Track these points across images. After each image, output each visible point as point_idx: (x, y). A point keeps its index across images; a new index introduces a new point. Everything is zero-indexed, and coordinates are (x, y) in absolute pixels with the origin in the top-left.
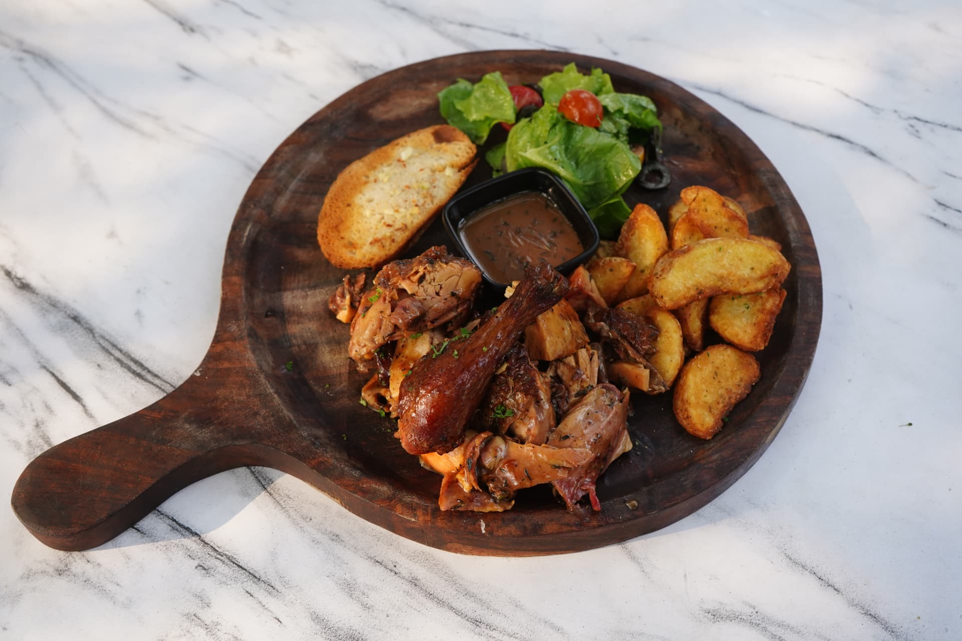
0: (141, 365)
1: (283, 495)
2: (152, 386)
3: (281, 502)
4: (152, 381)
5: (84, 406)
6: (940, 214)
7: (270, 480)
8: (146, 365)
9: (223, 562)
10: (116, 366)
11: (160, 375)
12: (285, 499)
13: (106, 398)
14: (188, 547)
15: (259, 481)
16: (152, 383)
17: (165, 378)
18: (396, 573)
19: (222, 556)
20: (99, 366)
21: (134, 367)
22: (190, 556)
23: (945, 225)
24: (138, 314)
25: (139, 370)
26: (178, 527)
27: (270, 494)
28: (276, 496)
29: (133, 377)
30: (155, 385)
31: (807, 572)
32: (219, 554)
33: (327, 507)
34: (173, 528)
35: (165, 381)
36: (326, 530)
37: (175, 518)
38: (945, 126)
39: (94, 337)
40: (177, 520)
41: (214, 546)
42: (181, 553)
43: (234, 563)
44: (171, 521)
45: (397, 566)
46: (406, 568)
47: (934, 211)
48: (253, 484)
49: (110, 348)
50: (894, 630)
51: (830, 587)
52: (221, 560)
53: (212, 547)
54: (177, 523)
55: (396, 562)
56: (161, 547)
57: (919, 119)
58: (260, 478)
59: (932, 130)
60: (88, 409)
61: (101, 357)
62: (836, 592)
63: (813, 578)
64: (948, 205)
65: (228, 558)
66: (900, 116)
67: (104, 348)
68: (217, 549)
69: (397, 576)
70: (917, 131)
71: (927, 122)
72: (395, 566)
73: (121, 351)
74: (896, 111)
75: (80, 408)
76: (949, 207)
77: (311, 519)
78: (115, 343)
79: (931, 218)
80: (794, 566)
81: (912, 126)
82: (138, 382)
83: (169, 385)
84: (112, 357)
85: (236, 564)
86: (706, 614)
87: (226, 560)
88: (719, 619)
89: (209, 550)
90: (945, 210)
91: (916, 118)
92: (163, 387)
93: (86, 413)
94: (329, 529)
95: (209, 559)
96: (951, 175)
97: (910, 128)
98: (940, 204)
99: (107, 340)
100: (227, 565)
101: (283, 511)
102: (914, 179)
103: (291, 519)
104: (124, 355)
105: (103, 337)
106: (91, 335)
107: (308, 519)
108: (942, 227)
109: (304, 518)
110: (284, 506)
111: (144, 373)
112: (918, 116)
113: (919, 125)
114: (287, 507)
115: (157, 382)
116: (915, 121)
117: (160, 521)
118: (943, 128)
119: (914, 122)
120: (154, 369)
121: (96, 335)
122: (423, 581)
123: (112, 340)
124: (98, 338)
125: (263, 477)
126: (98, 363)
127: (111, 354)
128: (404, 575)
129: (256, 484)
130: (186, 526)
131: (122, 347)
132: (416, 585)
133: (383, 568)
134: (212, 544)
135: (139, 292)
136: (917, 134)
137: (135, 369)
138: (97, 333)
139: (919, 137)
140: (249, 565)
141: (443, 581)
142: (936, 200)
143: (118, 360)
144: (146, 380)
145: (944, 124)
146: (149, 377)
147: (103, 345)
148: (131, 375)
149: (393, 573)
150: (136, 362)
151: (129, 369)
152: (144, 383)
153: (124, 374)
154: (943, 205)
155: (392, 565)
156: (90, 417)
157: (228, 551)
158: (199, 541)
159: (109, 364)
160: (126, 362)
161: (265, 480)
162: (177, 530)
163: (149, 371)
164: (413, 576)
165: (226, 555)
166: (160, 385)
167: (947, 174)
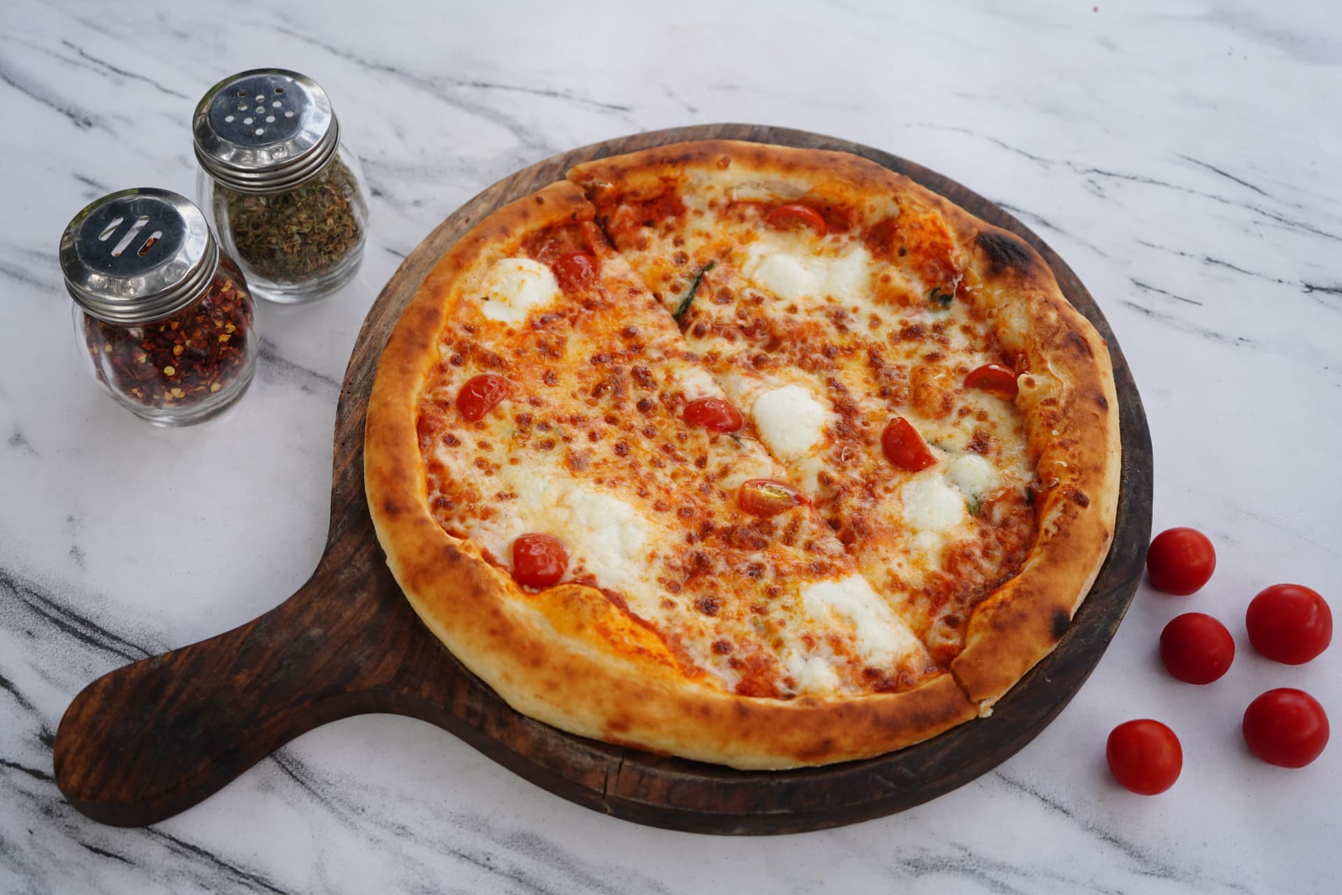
0: (91, 625)
1: (319, 782)
2: (111, 654)
3: (319, 792)
4: (110, 645)
5: (17, 694)
6: (1139, 298)
7: (299, 763)
8: (98, 624)
9: (251, 887)
10: (55, 630)
11: (121, 636)
12: (325, 786)
13: (47, 678)
14: (199, 873)
15: (284, 766)
16: (112, 650)
17: (128, 639)
18: (491, 869)
19: (247, 879)
20: (29, 633)
21: (82, 629)
22: (203, 886)
23: (1147, 312)
24: (75, 551)
25: (89, 633)
26: (179, 847)
27: (302, 783)
28: (310, 784)
29: (83, 644)
30: (115, 651)
31: (1026, 794)
32: (243, 876)
33: (383, 789)
34: (174, 850)
35: (129, 644)
36: (387, 822)
37: (173, 835)
38: (1134, 179)
39: (16, 592)
40: (177, 838)
41: (235, 867)
42: (189, 883)
43: (266, 886)
44: (168, 840)
45: (492, 859)
46: (504, 860)
47: (1132, 294)
48: (275, 773)
49: (41, 605)
50: (1142, 854)
51: (1057, 810)
52: (247, 885)
53: (231, 868)
54: (177, 842)
55: (489, 854)
56: (159, 880)
57: (1099, 172)
58: (284, 763)
59: (1118, 185)
60: (23, 697)
61: (31, 621)
62: (1065, 815)
63: (1035, 800)
64: (1147, 285)
65: (257, 880)
66: (1075, 170)
67: (32, 606)
68: (239, 870)
69: (492, 872)
70: (1099, 188)
71: (1110, 174)
72: (488, 859)
73: (58, 608)
74: (1069, 163)
75: (12, 697)
76: (1150, 288)
77: (363, 810)
78: (48, 598)
79: (1129, 304)
80: (1009, 789)
81: (1091, 181)
82: (90, 650)
83: (135, 649)
84: (47, 619)
85: (269, 887)
86: (906, 867)
87: (254, 884)
88: (922, 871)
89: (229, 873)
90: (1145, 291)
91: (1095, 170)
92: (127, 653)
93: (21, 703)
94: (391, 820)
95: (230, 885)
96: (1148, 245)
97: (1090, 184)
98: (1138, 284)
99: (36, 594)
100: (257, 890)
101: (323, 804)
102: (1102, 254)
103: (335, 814)
104: (64, 614)
105: (29, 591)
106: (10, 590)
107: (360, 811)
108: (1144, 314)
109: (354, 810)
110: (323, 797)
111: (96, 636)
112: (1098, 169)
113: (1101, 180)
114: (328, 797)
115: (118, 646)
116: (1096, 174)
117: (153, 842)
118: (1131, 181)
119: (1094, 176)
120: (111, 628)
121: (18, 589)
122: (530, 874)
123: (42, 594)
124: (21, 593)
125: (288, 761)
126: (28, 629)
127: (45, 615)
128: (502, 869)
129: (280, 772)
130: (191, 843)
131: (59, 602)
132: (520, 881)
133: (472, 864)
134: (231, 864)
135: (71, 519)
136: (1099, 193)
137: (84, 632)
138: (18, 586)
139: (1103, 197)
140: (287, 885)
141: (556, 870)
142: (1132, 280)
143: (56, 622)
144: (102, 646)
145: (1132, 176)
146: (105, 641)
147: (31, 602)
148: (79, 641)
149: (487, 869)
150: (83, 622)
151: (74, 632)
152: (99, 650)
153: (68, 642)
154: (1143, 285)
155: (484, 859)
156: (28, 709)
157: (254, 870)
158: (212, 863)
159: (44, 628)
160: (68, 623)
161: (291, 763)
162: (179, 852)
163: (104, 633)
164: (514, 868)
165: (253, 877)
166: (122, 651)
167: (1143, 243)
